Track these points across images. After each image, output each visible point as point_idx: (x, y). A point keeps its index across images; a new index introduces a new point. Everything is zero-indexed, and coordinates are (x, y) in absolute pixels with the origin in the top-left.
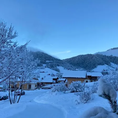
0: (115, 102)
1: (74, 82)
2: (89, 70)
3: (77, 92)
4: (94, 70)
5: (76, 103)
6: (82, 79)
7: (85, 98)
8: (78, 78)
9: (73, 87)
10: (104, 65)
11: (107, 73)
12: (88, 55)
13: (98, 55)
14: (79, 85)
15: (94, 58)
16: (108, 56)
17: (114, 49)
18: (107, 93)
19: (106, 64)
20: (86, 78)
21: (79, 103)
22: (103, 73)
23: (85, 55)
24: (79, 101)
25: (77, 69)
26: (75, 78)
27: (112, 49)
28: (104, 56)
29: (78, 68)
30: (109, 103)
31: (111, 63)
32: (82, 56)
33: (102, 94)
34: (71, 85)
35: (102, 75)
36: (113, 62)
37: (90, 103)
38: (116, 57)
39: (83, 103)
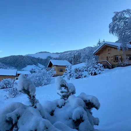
0: (34, 97)
1: (5, 79)
2: (19, 69)
3: (7, 88)
4: (24, 69)
5: (5, 98)
6: (12, 77)
7: (14, 93)
8: (8, 76)
9: (3, 84)
10: (32, 65)
11: (35, 72)
12: (20, 56)
13: (28, 57)
14: (9, 82)
15: (25, 59)
16: (36, 58)
17: (41, 52)
18: (26, 89)
19: (34, 64)
20: (16, 76)
21: (8, 98)
22: (31, 72)
23: (17, 56)
24: (8, 96)
25: (8, 68)
26: (6, 76)
27: (40, 53)
28: (33, 58)
29: (10, 67)
30: (28, 97)
31: (38, 64)
32: (14, 57)
33: (22, 90)
34: (1, 82)
35: (31, 74)
36: (40, 63)
37: (17, 97)
38: (42, 59)
39: (11, 98)
